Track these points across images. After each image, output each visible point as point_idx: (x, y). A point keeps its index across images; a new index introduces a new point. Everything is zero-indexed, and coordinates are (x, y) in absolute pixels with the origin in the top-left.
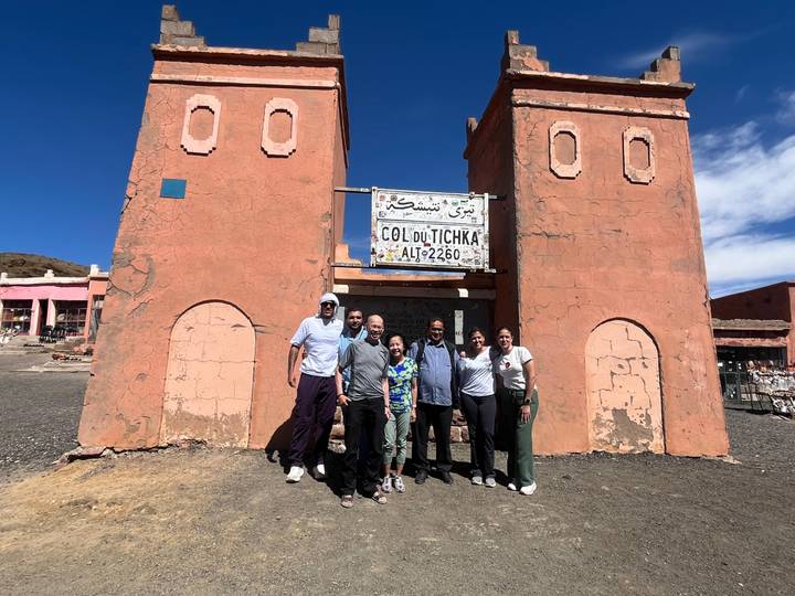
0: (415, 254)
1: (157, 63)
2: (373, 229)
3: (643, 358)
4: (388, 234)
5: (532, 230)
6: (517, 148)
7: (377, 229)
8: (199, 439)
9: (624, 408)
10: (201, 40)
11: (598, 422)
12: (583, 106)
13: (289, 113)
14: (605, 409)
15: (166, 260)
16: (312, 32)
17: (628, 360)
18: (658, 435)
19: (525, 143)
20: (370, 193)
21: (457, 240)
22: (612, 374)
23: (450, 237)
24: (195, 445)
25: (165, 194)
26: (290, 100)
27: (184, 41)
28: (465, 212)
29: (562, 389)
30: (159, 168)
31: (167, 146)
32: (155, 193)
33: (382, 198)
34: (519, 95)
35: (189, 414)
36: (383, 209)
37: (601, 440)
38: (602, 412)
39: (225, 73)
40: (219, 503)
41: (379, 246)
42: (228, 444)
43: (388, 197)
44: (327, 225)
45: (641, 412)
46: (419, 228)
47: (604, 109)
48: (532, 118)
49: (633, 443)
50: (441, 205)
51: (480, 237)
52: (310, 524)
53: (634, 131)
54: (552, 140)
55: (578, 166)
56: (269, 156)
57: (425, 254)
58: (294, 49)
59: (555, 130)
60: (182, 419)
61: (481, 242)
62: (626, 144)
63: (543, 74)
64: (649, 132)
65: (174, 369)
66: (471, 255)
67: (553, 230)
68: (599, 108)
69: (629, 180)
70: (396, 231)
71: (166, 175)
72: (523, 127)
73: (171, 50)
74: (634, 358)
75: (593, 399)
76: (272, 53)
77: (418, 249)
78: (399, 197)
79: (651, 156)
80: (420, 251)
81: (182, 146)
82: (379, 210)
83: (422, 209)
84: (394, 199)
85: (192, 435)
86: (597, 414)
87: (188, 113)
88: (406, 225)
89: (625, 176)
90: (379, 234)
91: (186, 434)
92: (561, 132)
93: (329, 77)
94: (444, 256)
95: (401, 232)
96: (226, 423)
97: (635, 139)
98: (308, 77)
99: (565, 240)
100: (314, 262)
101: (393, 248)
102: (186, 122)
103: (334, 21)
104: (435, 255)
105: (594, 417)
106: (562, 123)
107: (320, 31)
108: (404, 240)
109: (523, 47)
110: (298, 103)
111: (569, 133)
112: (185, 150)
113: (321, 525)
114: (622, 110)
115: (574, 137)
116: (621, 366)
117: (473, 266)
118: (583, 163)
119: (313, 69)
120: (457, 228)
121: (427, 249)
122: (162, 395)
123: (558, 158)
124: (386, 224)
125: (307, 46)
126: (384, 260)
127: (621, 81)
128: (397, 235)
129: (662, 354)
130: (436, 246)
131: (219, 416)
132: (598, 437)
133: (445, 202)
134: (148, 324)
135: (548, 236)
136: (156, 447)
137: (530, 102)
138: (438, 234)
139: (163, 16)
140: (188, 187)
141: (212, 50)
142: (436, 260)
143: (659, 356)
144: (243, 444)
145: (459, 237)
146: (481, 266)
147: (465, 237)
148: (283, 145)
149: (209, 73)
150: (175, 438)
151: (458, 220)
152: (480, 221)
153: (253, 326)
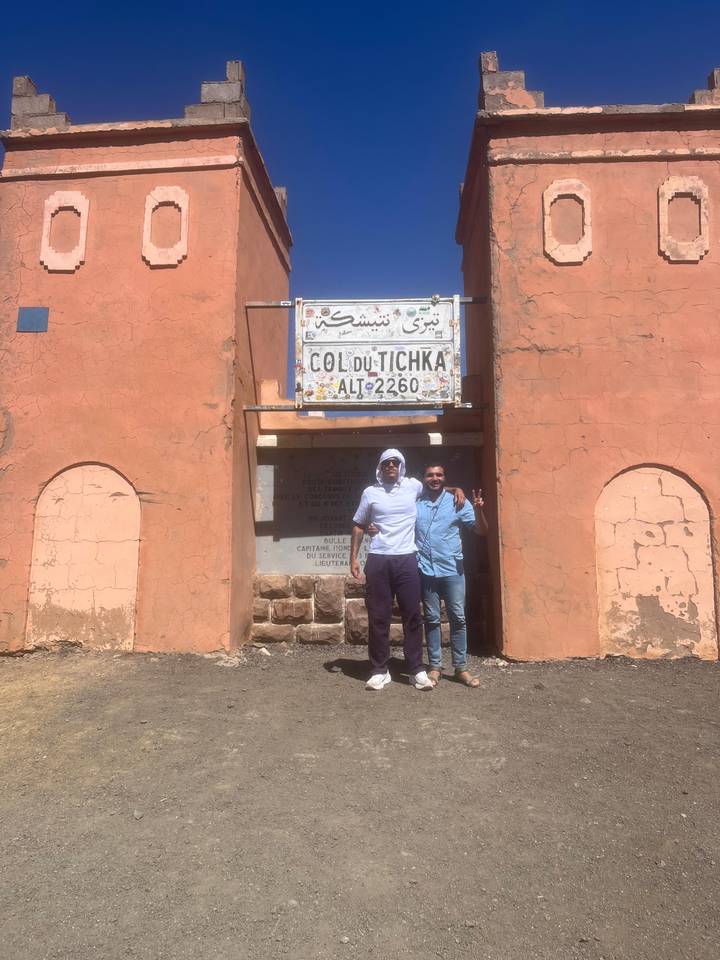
0: (356, 388)
1: (9, 155)
2: (299, 356)
3: (686, 521)
4: (319, 362)
5: (516, 343)
6: (495, 227)
7: (304, 357)
8: (73, 640)
9: (655, 594)
10: (62, 118)
11: (615, 615)
12: (596, 153)
13: (177, 206)
14: (626, 596)
15: (26, 414)
16: (206, 88)
17: (661, 524)
18: (709, 632)
19: (506, 218)
20: (293, 307)
21: (414, 364)
22: (637, 545)
23: (404, 361)
24: (68, 648)
25: (23, 328)
26: (178, 188)
27: (40, 120)
28: (426, 324)
29: (560, 568)
30: (14, 294)
31: (23, 265)
32: (10, 327)
33: (310, 313)
34: (498, 148)
35: (60, 608)
36: (312, 328)
37: (619, 641)
38: (619, 599)
39: (91, 159)
40: (69, 713)
41: (307, 380)
42: (108, 647)
43: (318, 311)
44: (229, 355)
45: (681, 600)
46: (361, 351)
47: (629, 154)
48: (518, 181)
49: (668, 643)
50: (392, 317)
51: (448, 359)
52: (166, 736)
53: (675, 184)
54: (547, 210)
55: (586, 245)
56: (154, 267)
57: (369, 387)
58: (182, 115)
59: (551, 194)
60: (52, 616)
61: (449, 365)
62: (664, 204)
63: (533, 111)
64: (700, 183)
65: (41, 553)
66: (435, 385)
67: (547, 342)
68: (620, 154)
69: (667, 258)
70: (329, 358)
71: (23, 302)
72: (504, 195)
73: (23, 135)
74: (671, 522)
75: (607, 583)
76: (152, 124)
77: (360, 380)
78: (333, 310)
79: (703, 219)
80: (363, 384)
81: (42, 263)
82: (305, 329)
83: (365, 324)
84: (325, 312)
85: (63, 636)
86: (613, 603)
87: (48, 218)
88: (343, 349)
89: (661, 253)
90: (306, 363)
91: (56, 634)
92: (561, 197)
93: (229, 151)
94: (396, 388)
95: (337, 359)
96: (106, 619)
97: (678, 195)
98: (200, 152)
99: (565, 356)
100: (214, 406)
101: (326, 381)
102: (46, 232)
103: (234, 70)
104: (384, 389)
105: (608, 607)
106: (564, 183)
107: (215, 86)
108: (341, 370)
109: (504, 75)
110: (188, 191)
111: (574, 197)
112: (46, 267)
113: (179, 738)
114: (657, 152)
115: (581, 202)
116: (650, 534)
117: (439, 400)
118: (594, 239)
119: (207, 141)
120: (414, 348)
121: (373, 380)
122: (27, 585)
123: (556, 235)
124: (316, 349)
125: (199, 109)
126: (313, 399)
127: (655, 109)
128: (330, 363)
129: (715, 514)
130: (384, 376)
131: (98, 610)
132: (613, 635)
133: (397, 312)
134: (8, 496)
135: (541, 351)
136: (22, 651)
137: (515, 156)
138: (387, 358)
139: (14, 92)
140: (53, 317)
141: (74, 129)
142: (385, 394)
143: (711, 518)
144: (128, 645)
145: (417, 361)
146: (449, 400)
147: (426, 359)
148: (170, 251)
149: (74, 161)
150: (44, 639)
151: (416, 336)
152: (447, 336)
153: (138, 493)
